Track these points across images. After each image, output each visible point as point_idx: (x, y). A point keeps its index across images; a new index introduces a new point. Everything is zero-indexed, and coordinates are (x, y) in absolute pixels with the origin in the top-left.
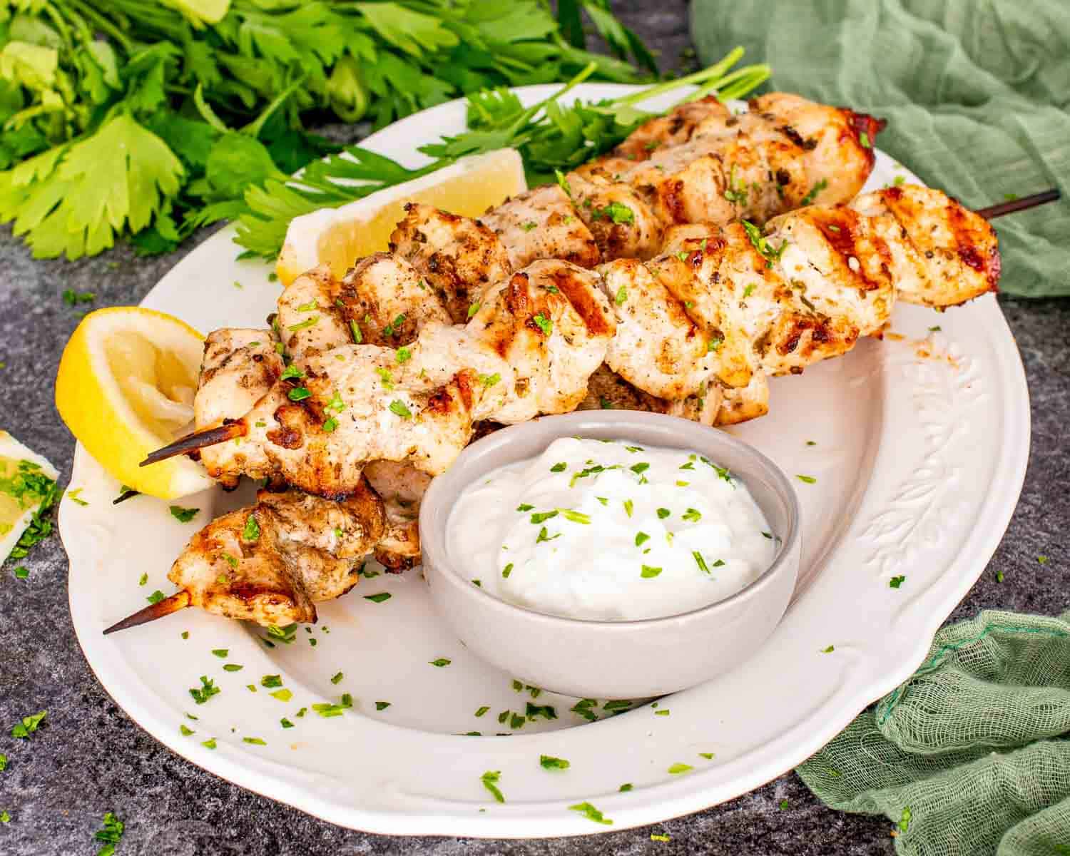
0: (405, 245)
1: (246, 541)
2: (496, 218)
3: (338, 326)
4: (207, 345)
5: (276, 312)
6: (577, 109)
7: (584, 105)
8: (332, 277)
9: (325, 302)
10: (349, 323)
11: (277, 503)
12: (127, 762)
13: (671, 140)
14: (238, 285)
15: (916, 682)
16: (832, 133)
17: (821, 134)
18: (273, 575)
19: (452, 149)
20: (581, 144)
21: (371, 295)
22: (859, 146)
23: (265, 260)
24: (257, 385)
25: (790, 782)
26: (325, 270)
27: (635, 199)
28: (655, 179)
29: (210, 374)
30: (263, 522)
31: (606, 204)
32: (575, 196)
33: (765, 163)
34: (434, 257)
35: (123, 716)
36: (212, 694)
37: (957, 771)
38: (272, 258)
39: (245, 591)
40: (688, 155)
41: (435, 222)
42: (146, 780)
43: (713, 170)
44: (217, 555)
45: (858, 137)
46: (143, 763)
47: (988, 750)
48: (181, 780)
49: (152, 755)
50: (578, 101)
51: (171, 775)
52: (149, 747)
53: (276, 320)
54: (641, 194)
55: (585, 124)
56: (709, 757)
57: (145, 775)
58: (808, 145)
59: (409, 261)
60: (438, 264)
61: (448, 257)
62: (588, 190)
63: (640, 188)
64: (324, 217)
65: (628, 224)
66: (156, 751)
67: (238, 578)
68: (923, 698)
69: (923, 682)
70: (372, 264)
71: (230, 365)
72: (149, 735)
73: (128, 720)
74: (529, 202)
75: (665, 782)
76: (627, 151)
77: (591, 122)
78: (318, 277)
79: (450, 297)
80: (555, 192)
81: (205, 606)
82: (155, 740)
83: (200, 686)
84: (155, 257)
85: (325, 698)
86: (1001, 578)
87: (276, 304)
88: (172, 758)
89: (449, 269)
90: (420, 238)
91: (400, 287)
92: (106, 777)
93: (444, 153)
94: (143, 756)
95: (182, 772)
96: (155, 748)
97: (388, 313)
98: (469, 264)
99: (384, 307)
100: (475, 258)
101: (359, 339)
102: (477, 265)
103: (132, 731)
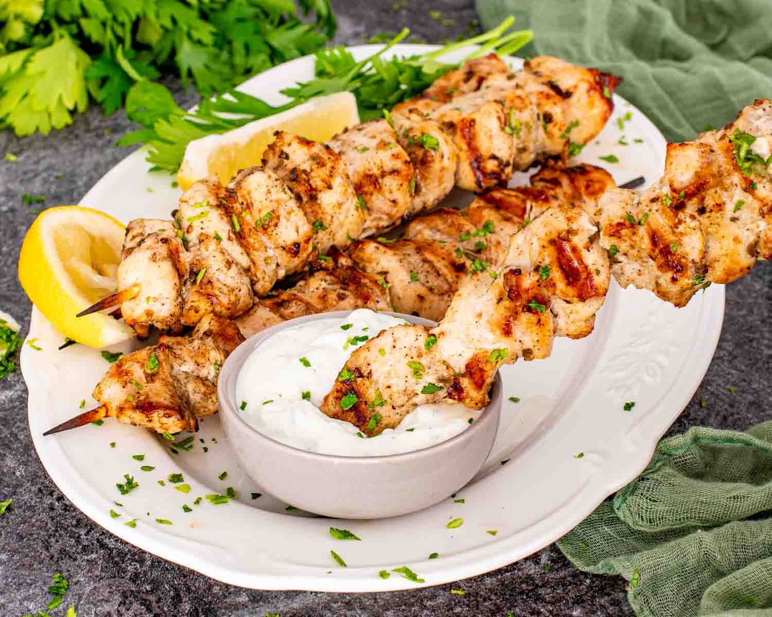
0: (273, 161)
1: (149, 371)
2: (339, 143)
3: (222, 218)
4: (128, 230)
5: (178, 208)
6: (395, 62)
7: (400, 60)
8: (219, 183)
9: (213, 202)
10: (231, 217)
11: (173, 344)
12: (70, 537)
13: (465, 87)
14: (150, 190)
15: (643, 479)
16: (583, 87)
17: (576, 87)
18: (168, 396)
19: (305, 92)
20: (397, 87)
21: (247, 197)
22: (603, 97)
23: (169, 173)
24: (163, 261)
25: (551, 551)
26: (214, 179)
27: (441, 132)
28: (455, 118)
29: (129, 251)
30: (162, 357)
31: (419, 134)
32: (397, 129)
33: (534, 107)
34: (294, 171)
35: (68, 503)
36: (133, 487)
37: (673, 543)
38: (175, 172)
39: (146, 407)
40: (479, 101)
41: (295, 145)
42: (85, 549)
43: (498, 112)
44: (128, 380)
45: (602, 89)
46: (82, 537)
47: (695, 528)
48: (110, 549)
49: (89, 531)
50: (395, 57)
51: (103, 546)
52: (86, 525)
53: (178, 214)
54: (445, 128)
55: (401, 73)
56: (494, 533)
57: (84, 547)
58: (566, 95)
59: (276, 173)
60: (297, 175)
61: (304, 171)
62: (407, 124)
63: (444, 124)
64: (212, 141)
65: (434, 149)
66: (92, 529)
67: (142, 398)
68: (648, 491)
69: (648, 479)
70: (249, 174)
71: (143, 245)
72: (87, 517)
73: (72, 505)
74: (363, 132)
76: (432, 94)
77: (404, 71)
78: (208, 183)
79: (305, 199)
80: (383, 125)
81: (118, 417)
83: (123, 482)
85: (214, 490)
86: (704, 404)
87: (178, 202)
88: (103, 533)
89: (305, 180)
90: (284, 156)
91: (269, 192)
92: (55, 547)
93: (299, 95)
94: (83, 532)
95: (111, 543)
96: (91, 526)
97: (260, 211)
98: (319, 177)
99: (257, 206)
100: (323, 172)
101: (238, 228)
102: (325, 177)
103: (74, 514)
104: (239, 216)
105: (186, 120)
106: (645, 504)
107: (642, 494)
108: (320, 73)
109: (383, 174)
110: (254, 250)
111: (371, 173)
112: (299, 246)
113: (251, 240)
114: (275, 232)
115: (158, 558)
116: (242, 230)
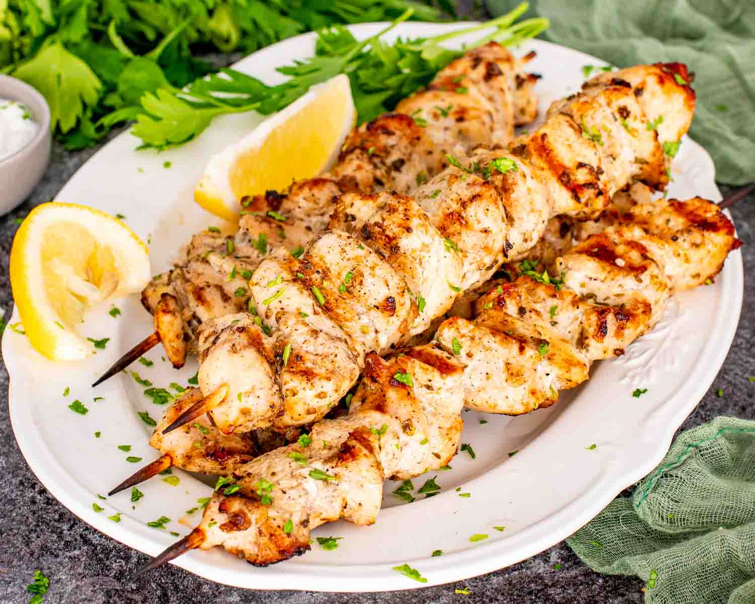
3: (302, 293)
9: (289, 277)
10: (311, 289)
12: (52, 532)
14: (140, 170)
15: (666, 475)
21: (322, 263)
24: (244, 350)
25: (562, 549)
29: (205, 353)
34: (365, 228)
35: (50, 496)
42: (67, 544)
46: (65, 532)
47: (717, 526)
48: (94, 546)
49: (71, 527)
51: (86, 541)
52: (69, 520)
56: (501, 530)
57: (67, 542)
60: (369, 232)
61: (376, 224)
66: (75, 523)
68: (671, 490)
71: (219, 341)
72: (69, 511)
73: (54, 499)
75: (467, 549)
81: (184, 466)
82: (75, 515)
84: (79, 150)
86: (721, 393)
88: (87, 529)
89: (379, 233)
90: (350, 218)
91: (343, 251)
92: (36, 543)
94: (65, 527)
95: (95, 539)
96: (74, 521)
97: (339, 274)
98: (394, 223)
99: (334, 270)
100: (398, 217)
101: (322, 301)
102: (401, 222)
103: (56, 508)
104: (321, 288)
105: (181, 99)
106: (666, 503)
107: (664, 492)
108: (321, 52)
109: (464, 205)
110: (346, 320)
111: (451, 210)
112: (393, 302)
113: (340, 311)
114: (362, 292)
115: (144, 555)
116: (327, 302)
